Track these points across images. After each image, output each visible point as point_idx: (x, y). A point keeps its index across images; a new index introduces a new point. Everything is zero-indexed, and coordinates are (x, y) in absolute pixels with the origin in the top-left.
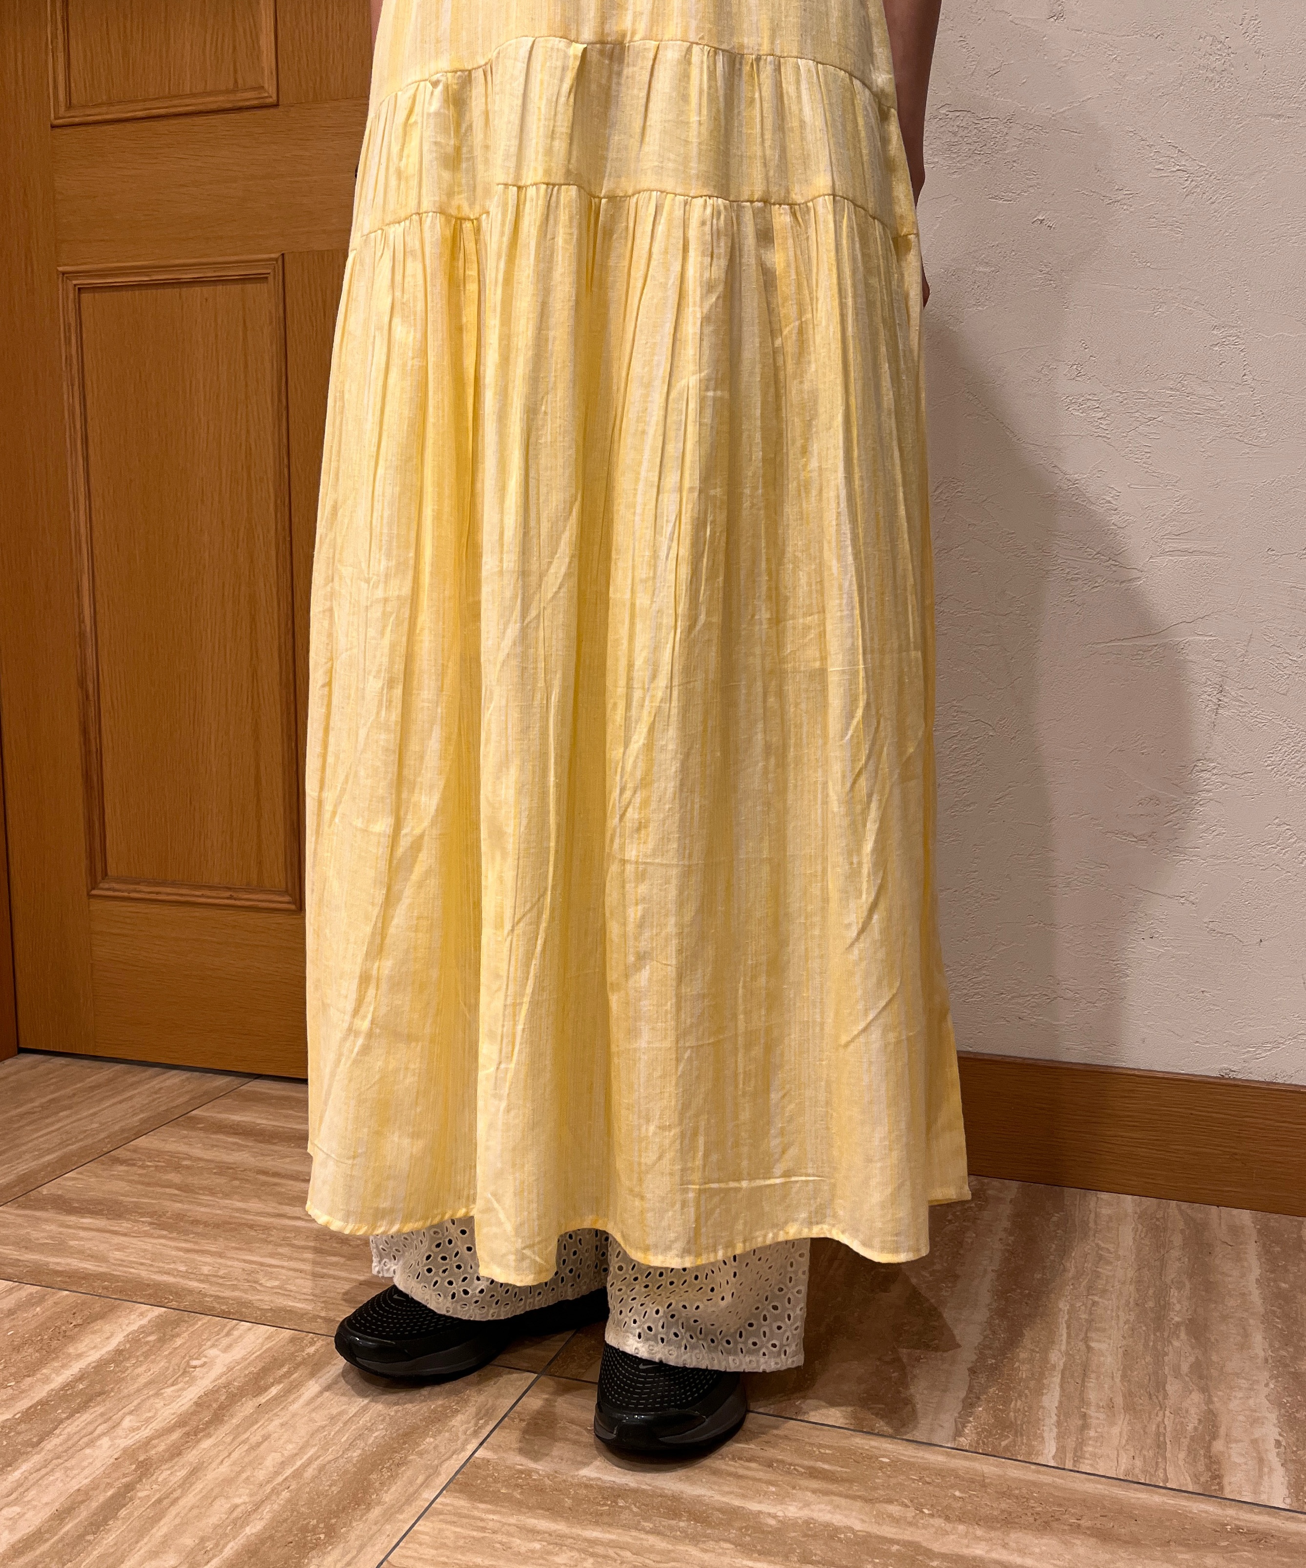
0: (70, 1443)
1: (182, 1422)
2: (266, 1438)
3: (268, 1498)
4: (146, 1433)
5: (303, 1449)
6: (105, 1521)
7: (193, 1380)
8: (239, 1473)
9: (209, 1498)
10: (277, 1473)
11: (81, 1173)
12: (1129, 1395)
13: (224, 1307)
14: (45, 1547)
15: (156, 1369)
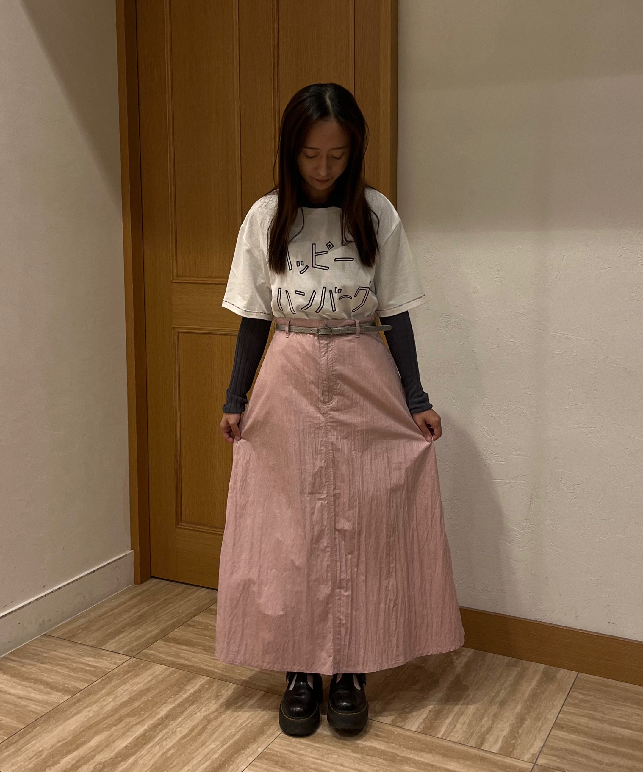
0: (190, 713)
1: (217, 710)
2: (238, 716)
3: (239, 730)
4: (209, 712)
5: (248, 719)
6: (201, 733)
7: (219, 699)
8: (232, 724)
9: (226, 729)
10: (241, 725)
11: (179, 630)
12: (472, 720)
13: (225, 678)
14: (188, 738)
15: (209, 695)
